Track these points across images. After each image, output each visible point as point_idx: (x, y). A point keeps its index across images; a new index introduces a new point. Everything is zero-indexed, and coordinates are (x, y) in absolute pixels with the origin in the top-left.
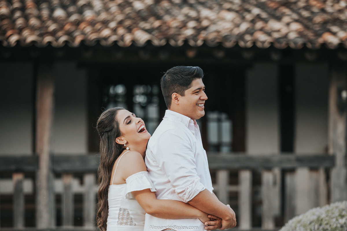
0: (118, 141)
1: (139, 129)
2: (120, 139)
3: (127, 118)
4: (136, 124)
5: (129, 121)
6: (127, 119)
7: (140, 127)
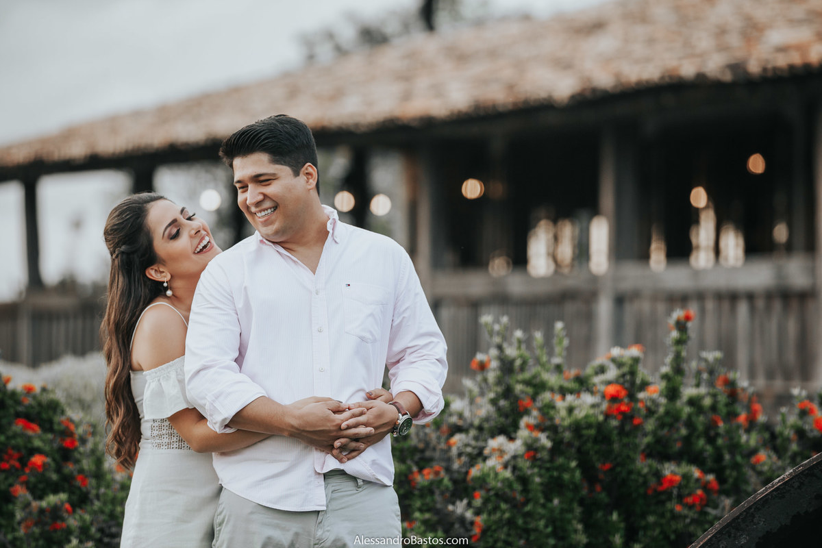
0: (152, 274)
1: (197, 247)
2: (156, 270)
3: (170, 225)
4: (191, 237)
5: (174, 231)
6: (170, 227)
7: (199, 244)
